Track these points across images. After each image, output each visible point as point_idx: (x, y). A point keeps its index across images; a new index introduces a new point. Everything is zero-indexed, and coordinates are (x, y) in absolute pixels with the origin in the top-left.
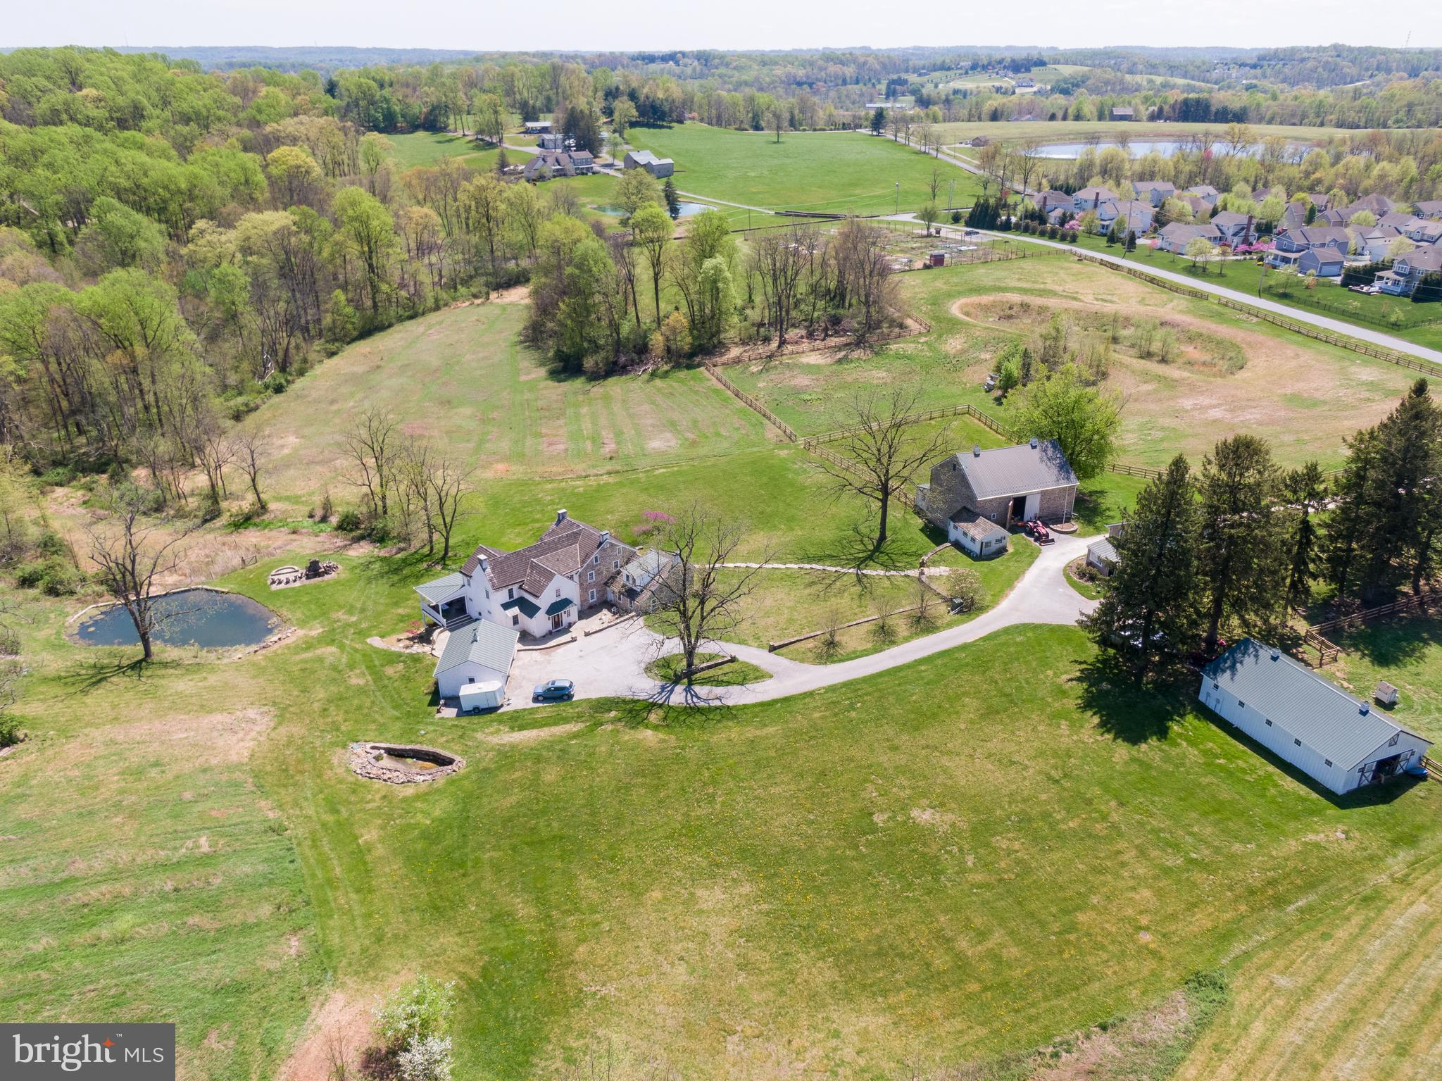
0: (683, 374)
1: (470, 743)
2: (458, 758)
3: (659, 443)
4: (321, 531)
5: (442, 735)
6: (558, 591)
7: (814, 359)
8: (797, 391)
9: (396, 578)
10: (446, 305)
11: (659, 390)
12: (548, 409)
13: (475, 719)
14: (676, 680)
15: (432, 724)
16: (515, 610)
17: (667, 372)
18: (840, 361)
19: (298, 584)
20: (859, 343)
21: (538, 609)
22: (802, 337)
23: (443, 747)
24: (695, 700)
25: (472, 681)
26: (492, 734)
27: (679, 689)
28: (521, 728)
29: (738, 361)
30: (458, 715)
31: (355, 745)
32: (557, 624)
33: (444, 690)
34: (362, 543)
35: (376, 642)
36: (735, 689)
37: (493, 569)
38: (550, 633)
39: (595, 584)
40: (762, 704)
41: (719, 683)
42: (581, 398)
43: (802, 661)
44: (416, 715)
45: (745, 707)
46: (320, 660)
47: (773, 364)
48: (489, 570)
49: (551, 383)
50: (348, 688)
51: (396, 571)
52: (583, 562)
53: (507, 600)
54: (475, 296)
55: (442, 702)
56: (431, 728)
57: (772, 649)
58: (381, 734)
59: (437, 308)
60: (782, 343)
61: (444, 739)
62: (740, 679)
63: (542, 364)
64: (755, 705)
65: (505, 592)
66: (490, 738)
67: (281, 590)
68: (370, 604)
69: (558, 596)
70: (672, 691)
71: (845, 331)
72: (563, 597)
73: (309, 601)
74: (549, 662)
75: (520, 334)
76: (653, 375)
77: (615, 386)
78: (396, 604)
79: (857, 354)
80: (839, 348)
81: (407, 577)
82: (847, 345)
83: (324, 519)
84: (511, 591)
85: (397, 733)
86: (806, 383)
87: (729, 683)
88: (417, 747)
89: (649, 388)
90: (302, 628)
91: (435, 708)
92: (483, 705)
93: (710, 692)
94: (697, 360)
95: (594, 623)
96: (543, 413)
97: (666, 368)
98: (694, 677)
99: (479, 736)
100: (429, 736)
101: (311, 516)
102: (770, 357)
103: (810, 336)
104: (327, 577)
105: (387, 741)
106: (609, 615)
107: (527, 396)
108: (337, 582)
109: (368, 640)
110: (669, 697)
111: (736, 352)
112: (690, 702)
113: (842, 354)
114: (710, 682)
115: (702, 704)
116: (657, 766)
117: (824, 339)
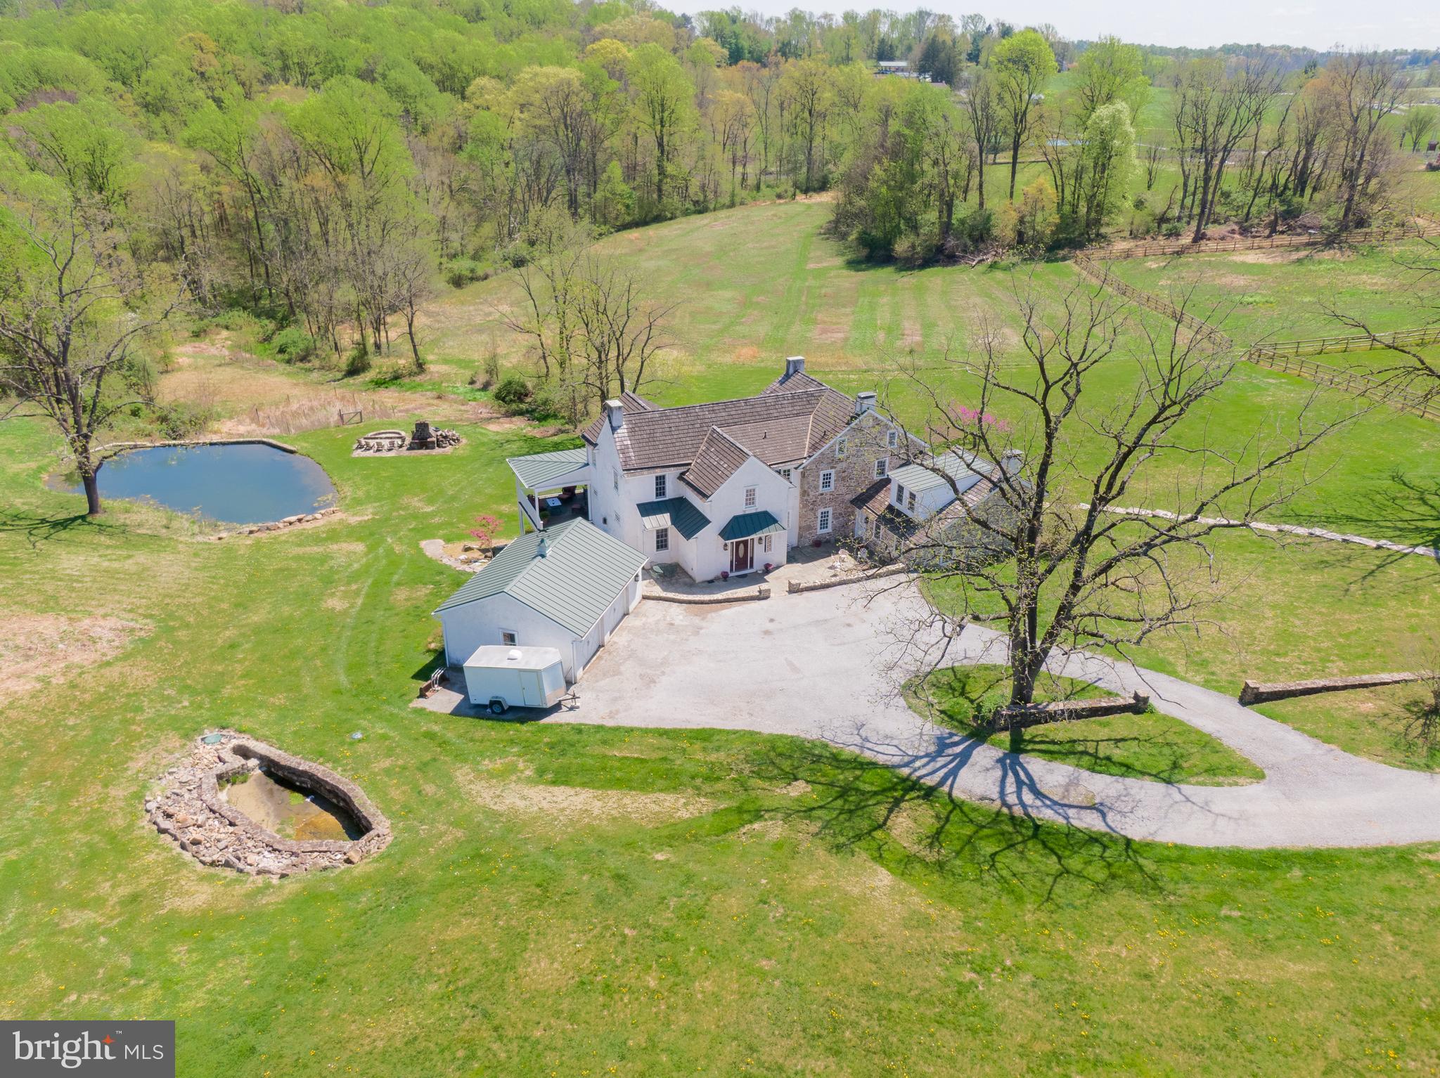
0: (1040, 266)
1: (430, 789)
2: (382, 825)
4: (474, 399)
5: (390, 753)
6: (751, 492)
7: (1252, 258)
8: (1227, 291)
10: (742, 204)
11: (1000, 282)
12: (834, 297)
14: (981, 731)
15: (390, 719)
16: (664, 520)
17: (1014, 264)
18: (1299, 261)
19: (391, 454)
20: (1331, 242)
21: (706, 522)
22: (1233, 232)
23: (371, 785)
24: (1028, 797)
25: (510, 639)
26: (492, 775)
27: (986, 755)
28: (562, 778)
29: (1128, 255)
30: (456, 711)
31: (214, 734)
32: (742, 562)
33: (455, 649)
34: (514, 419)
35: (434, 546)
36: (1148, 791)
37: (632, 431)
38: (725, 576)
39: (834, 499)
40: (1237, 858)
41: (1100, 763)
42: (883, 287)
43: (1350, 747)
44: (377, 692)
45: (1181, 855)
46: (324, 559)
47: (1181, 260)
48: (623, 431)
49: (845, 272)
50: (311, 612)
52: (814, 447)
53: (652, 497)
54: (779, 196)
57: (1251, 698)
58: (281, 720)
59: (732, 205)
60: (1199, 237)
61: (387, 763)
62: (1164, 764)
63: (841, 254)
64: (1213, 856)
65: (648, 480)
66: (478, 786)
67: (360, 458)
68: (467, 494)
69: (750, 501)
70: (964, 758)
71: (1306, 228)
72: (759, 507)
73: (390, 477)
74: (697, 631)
75: (820, 227)
76: (992, 267)
77: (935, 277)
79: (1327, 255)
80: (1297, 248)
82: (1308, 244)
83: (485, 386)
84: (660, 481)
86: (1242, 283)
87: (1127, 769)
88: (321, 770)
89: (986, 278)
90: (346, 511)
91: (420, 685)
92: (512, 700)
93: (1073, 783)
94: (1061, 253)
95: (817, 571)
96: (825, 300)
97: (1012, 260)
98: (1028, 733)
99: (462, 774)
100: (362, 747)
101: (472, 382)
102: (1179, 253)
103: (1244, 231)
106: (850, 562)
107: (811, 282)
108: (446, 458)
109: (423, 543)
110: (954, 773)
111: (1121, 246)
112: (1012, 799)
113: (1302, 254)
114: (1072, 753)
115: (1046, 815)
116: (885, 1016)
117: (1269, 236)
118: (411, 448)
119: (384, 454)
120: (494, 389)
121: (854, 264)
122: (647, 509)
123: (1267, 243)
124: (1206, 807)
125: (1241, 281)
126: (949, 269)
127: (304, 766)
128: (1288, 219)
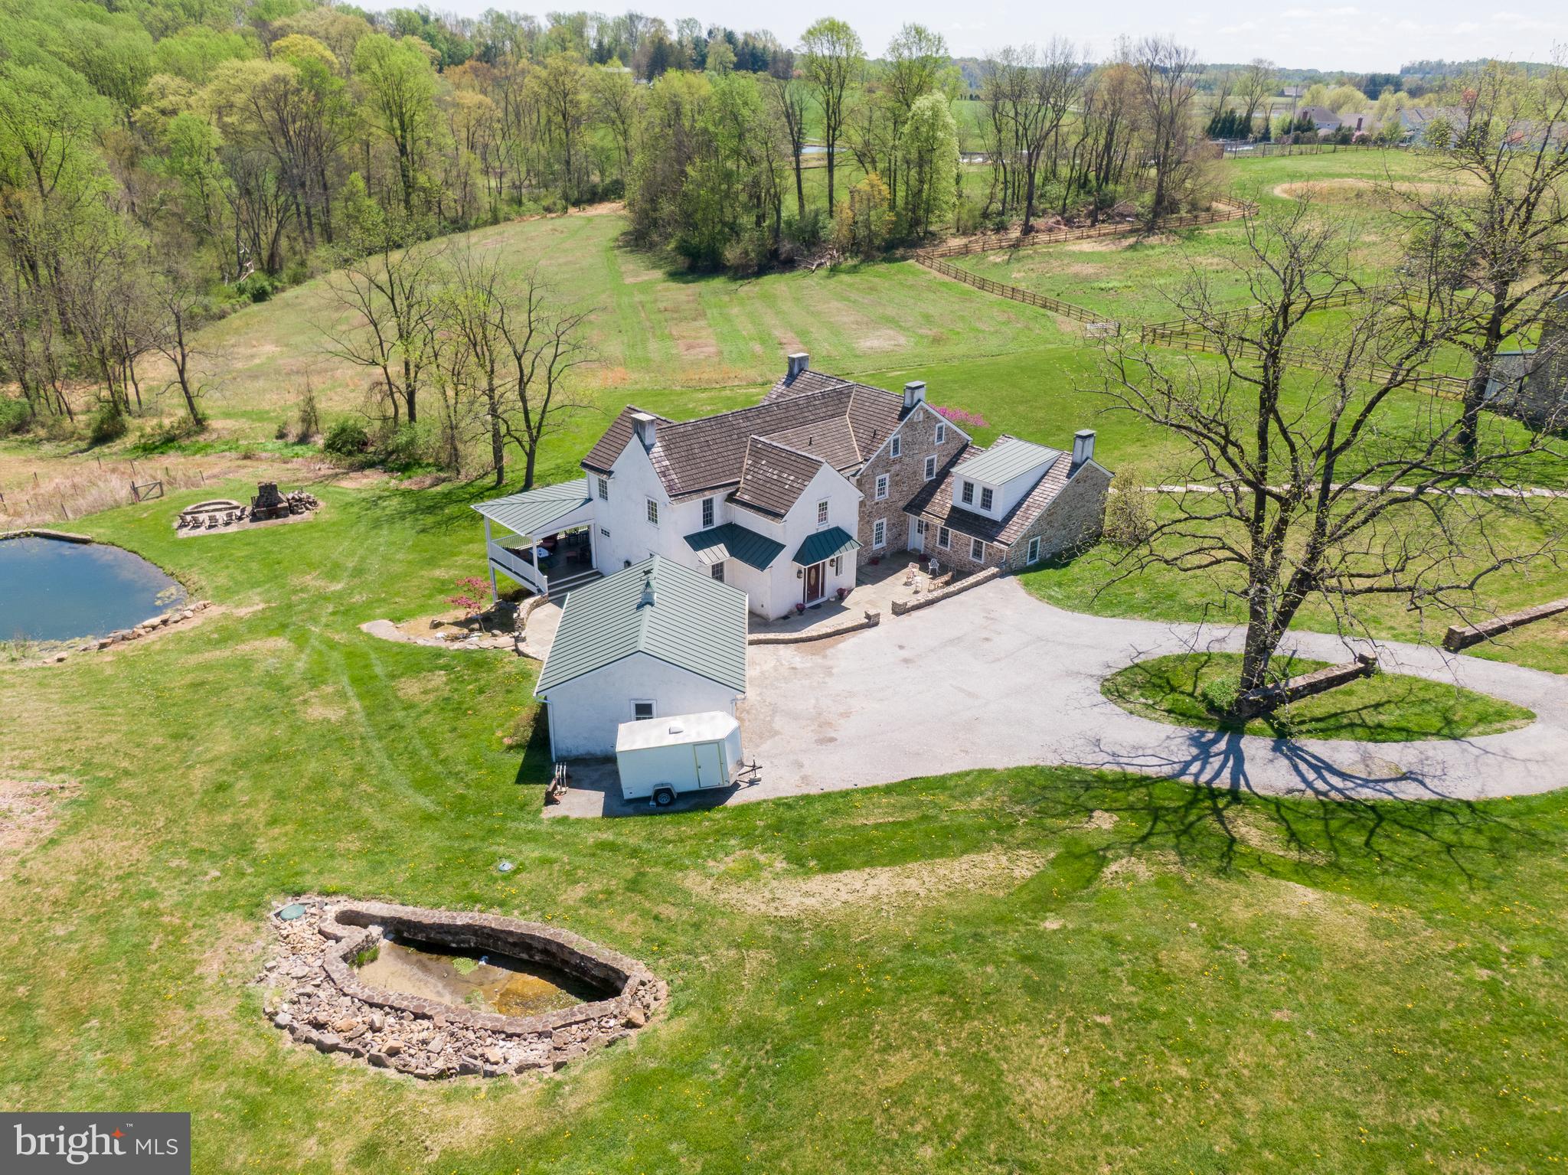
0: (883, 267)
1: (667, 911)
2: (636, 970)
3: (876, 342)
4: (297, 455)
5: (571, 878)
6: (823, 507)
7: (1086, 246)
8: (1080, 279)
9: (430, 520)
10: (507, 219)
11: (850, 285)
12: (676, 310)
13: (668, 827)
15: (532, 837)
16: (719, 553)
17: (855, 266)
18: (1131, 247)
19: (233, 528)
20: (1151, 228)
21: (781, 547)
22: (1058, 223)
23: (580, 924)
25: (644, 711)
26: (737, 878)
27: (1256, 747)
28: (832, 861)
29: (965, 251)
30: (609, 812)
31: (288, 906)
32: (814, 589)
33: (564, 736)
34: (367, 472)
35: (382, 629)
36: (1441, 750)
37: (667, 448)
39: (889, 506)
41: (1378, 733)
42: (726, 298)
44: (484, 809)
46: (246, 664)
47: (1022, 253)
48: (658, 450)
49: (673, 285)
50: (295, 729)
51: (430, 510)
52: (867, 450)
53: (698, 527)
55: (560, 771)
56: (532, 852)
57: (1456, 643)
58: (376, 867)
60: (1028, 230)
61: (579, 891)
62: (1437, 723)
63: (655, 267)
65: (695, 505)
66: (731, 894)
67: (196, 539)
68: (375, 563)
69: (823, 518)
70: (1235, 753)
71: (1123, 216)
72: (832, 523)
73: (250, 558)
74: (828, 671)
75: (617, 240)
76: (834, 270)
77: (775, 284)
78: (431, 562)
79: (1154, 240)
80: (1124, 235)
81: (451, 519)
82: (1131, 231)
83: (304, 439)
84: (708, 505)
85: (427, 868)
86: (1091, 271)
87: (1408, 734)
88: (491, 919)
89: (833, 282)
90: (221, 603)
91: (539, 790)
92: (683, 783)
93: (1366, 758)
94: (900, 252)
96: (668, 315)
97: (851, 262)
98: (1286, 711)
99: (694, 882)
100: (526, 880)
101: (281, 436)
102: (1016, 246)
103: (1069, 222)
104: (292, 519)
105: (394, 894)
107: (640, 297)
108: (312, 526)
109: (365, 627)
110: (1238, 771)
111: (956, 242)
112: (1320, 785)
113: (1132, 240)
114: (1339, 728)
115: (1366, 794)
116: (1448, 1040)
117: (1093, 225)
118: (255, 517)
119: (221, 530)
120: (320, 441)
121: (676, 276)
122: (698, 541)
123: (1092, 232)
124: (1506, 755)
125: (1089, 269)
126: (788, 275)
127: (462, 919)
128: (1102, 210)
